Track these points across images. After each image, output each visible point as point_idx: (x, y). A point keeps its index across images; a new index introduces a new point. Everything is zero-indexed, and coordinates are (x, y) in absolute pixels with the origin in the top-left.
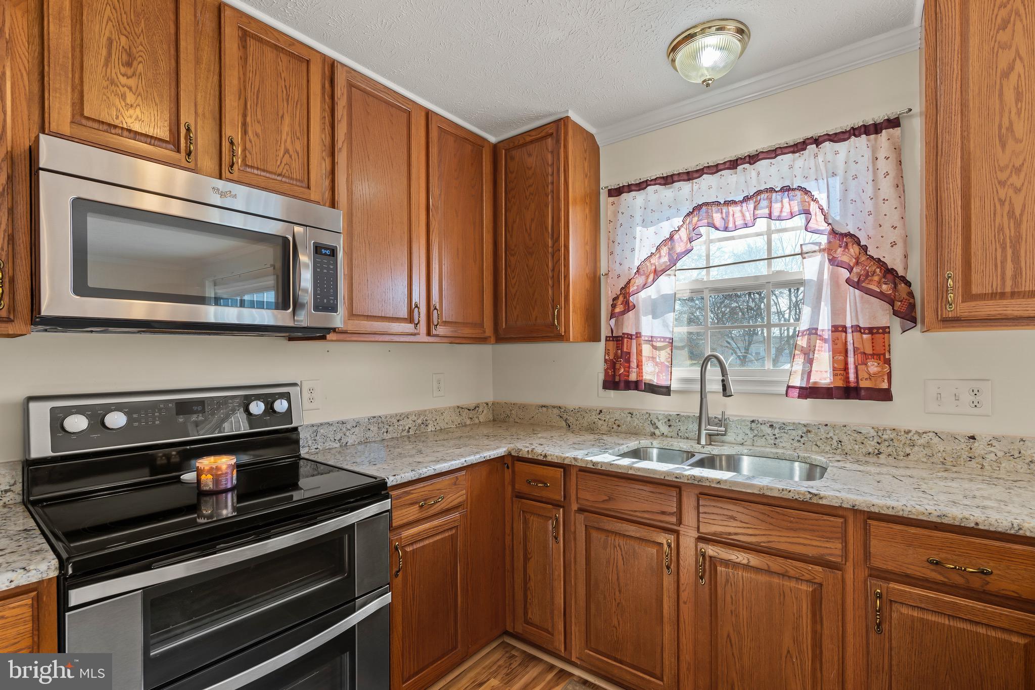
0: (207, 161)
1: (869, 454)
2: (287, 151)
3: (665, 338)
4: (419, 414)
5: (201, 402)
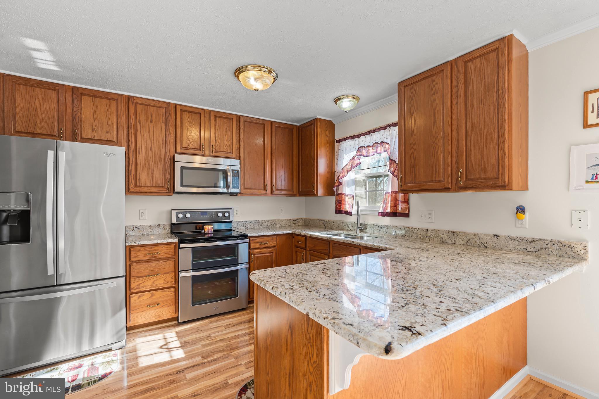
0: (207, 152)
1: (403, 236)
2: (226, 145)
3: (351, 195)
4: (273, 221)
5: (206, 212)
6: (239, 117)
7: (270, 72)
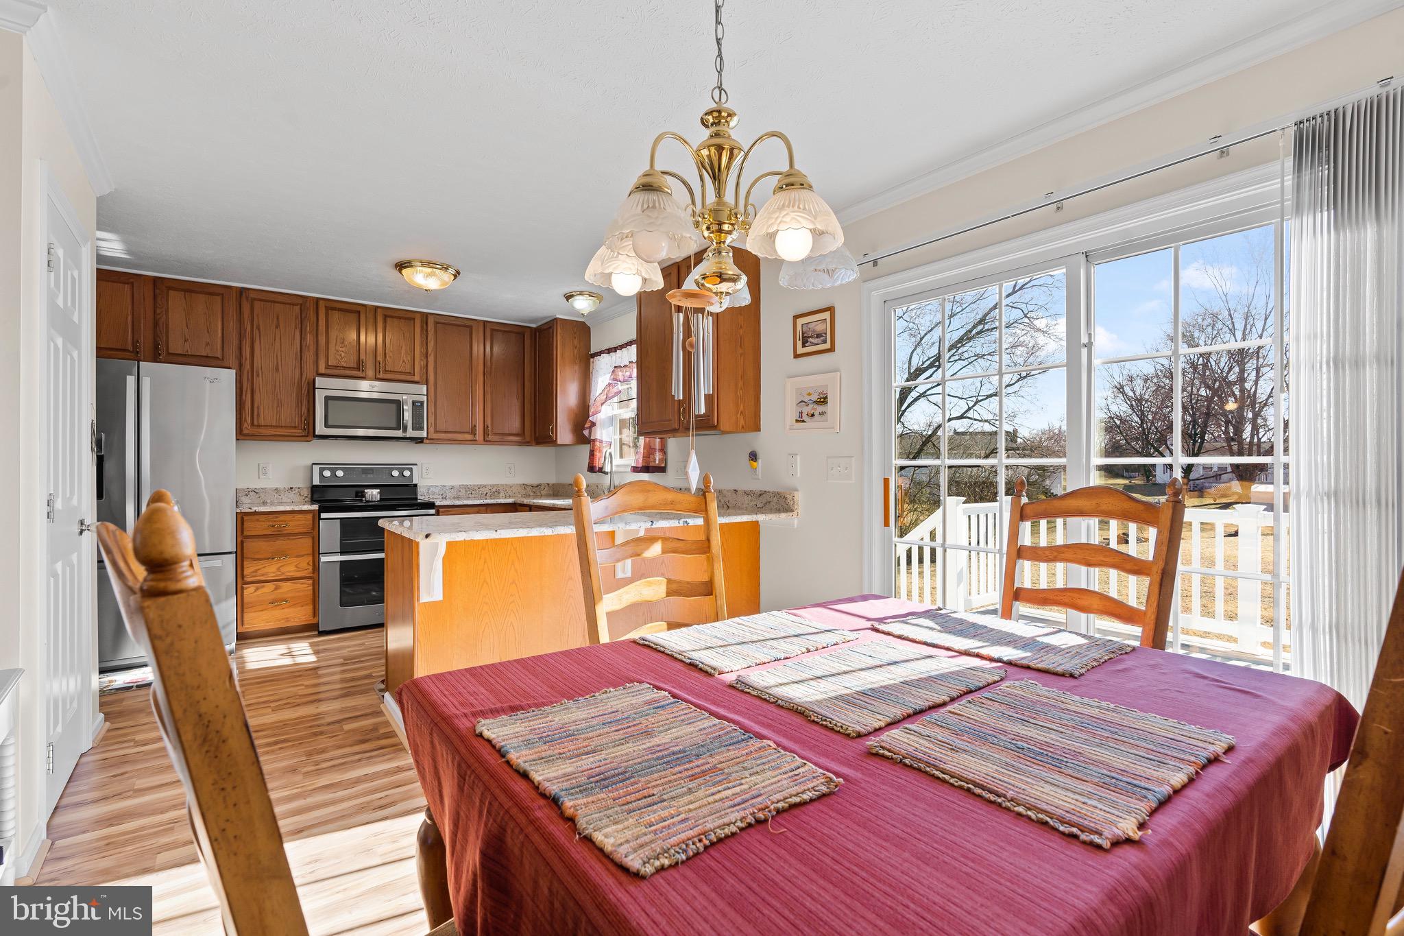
0: (370, 373)
2: (404, 361)
3: (605, 441)
4: (494, 486)
5: (372, 469)
6: (425, 316)
7: (445, 268)
